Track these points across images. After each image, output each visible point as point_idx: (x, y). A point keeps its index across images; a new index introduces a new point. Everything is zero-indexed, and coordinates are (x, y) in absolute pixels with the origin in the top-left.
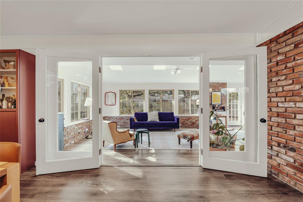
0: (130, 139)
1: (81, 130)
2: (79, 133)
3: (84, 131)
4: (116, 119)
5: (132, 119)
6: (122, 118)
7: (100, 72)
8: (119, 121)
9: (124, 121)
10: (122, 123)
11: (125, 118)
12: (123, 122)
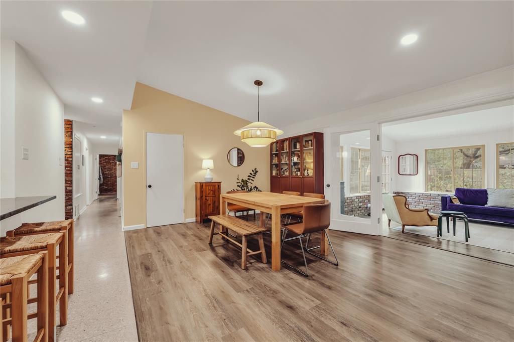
0: (430, 223)
1: (362, 204)
2: (360, 207)
3: (365, 206)
4: (417, 198)
5: (446, 198)
6: (430, 197)
7: (378, 139)
8: (423, 201)
9: (434, 202)
10: (430, 206)
11: (436, 197)
12: (433, 204)
